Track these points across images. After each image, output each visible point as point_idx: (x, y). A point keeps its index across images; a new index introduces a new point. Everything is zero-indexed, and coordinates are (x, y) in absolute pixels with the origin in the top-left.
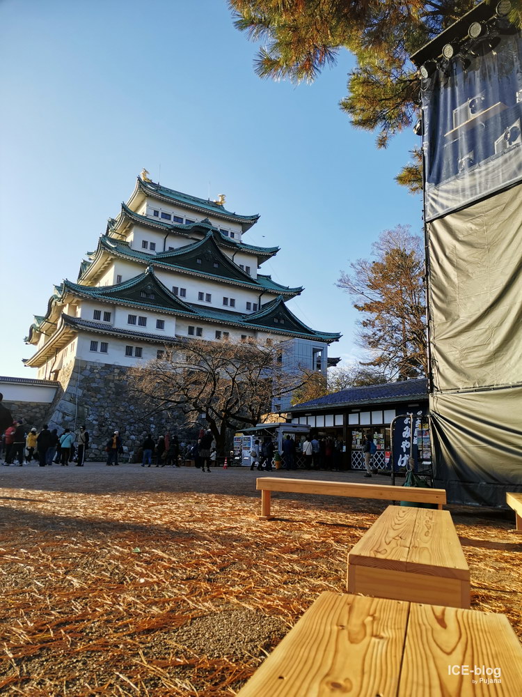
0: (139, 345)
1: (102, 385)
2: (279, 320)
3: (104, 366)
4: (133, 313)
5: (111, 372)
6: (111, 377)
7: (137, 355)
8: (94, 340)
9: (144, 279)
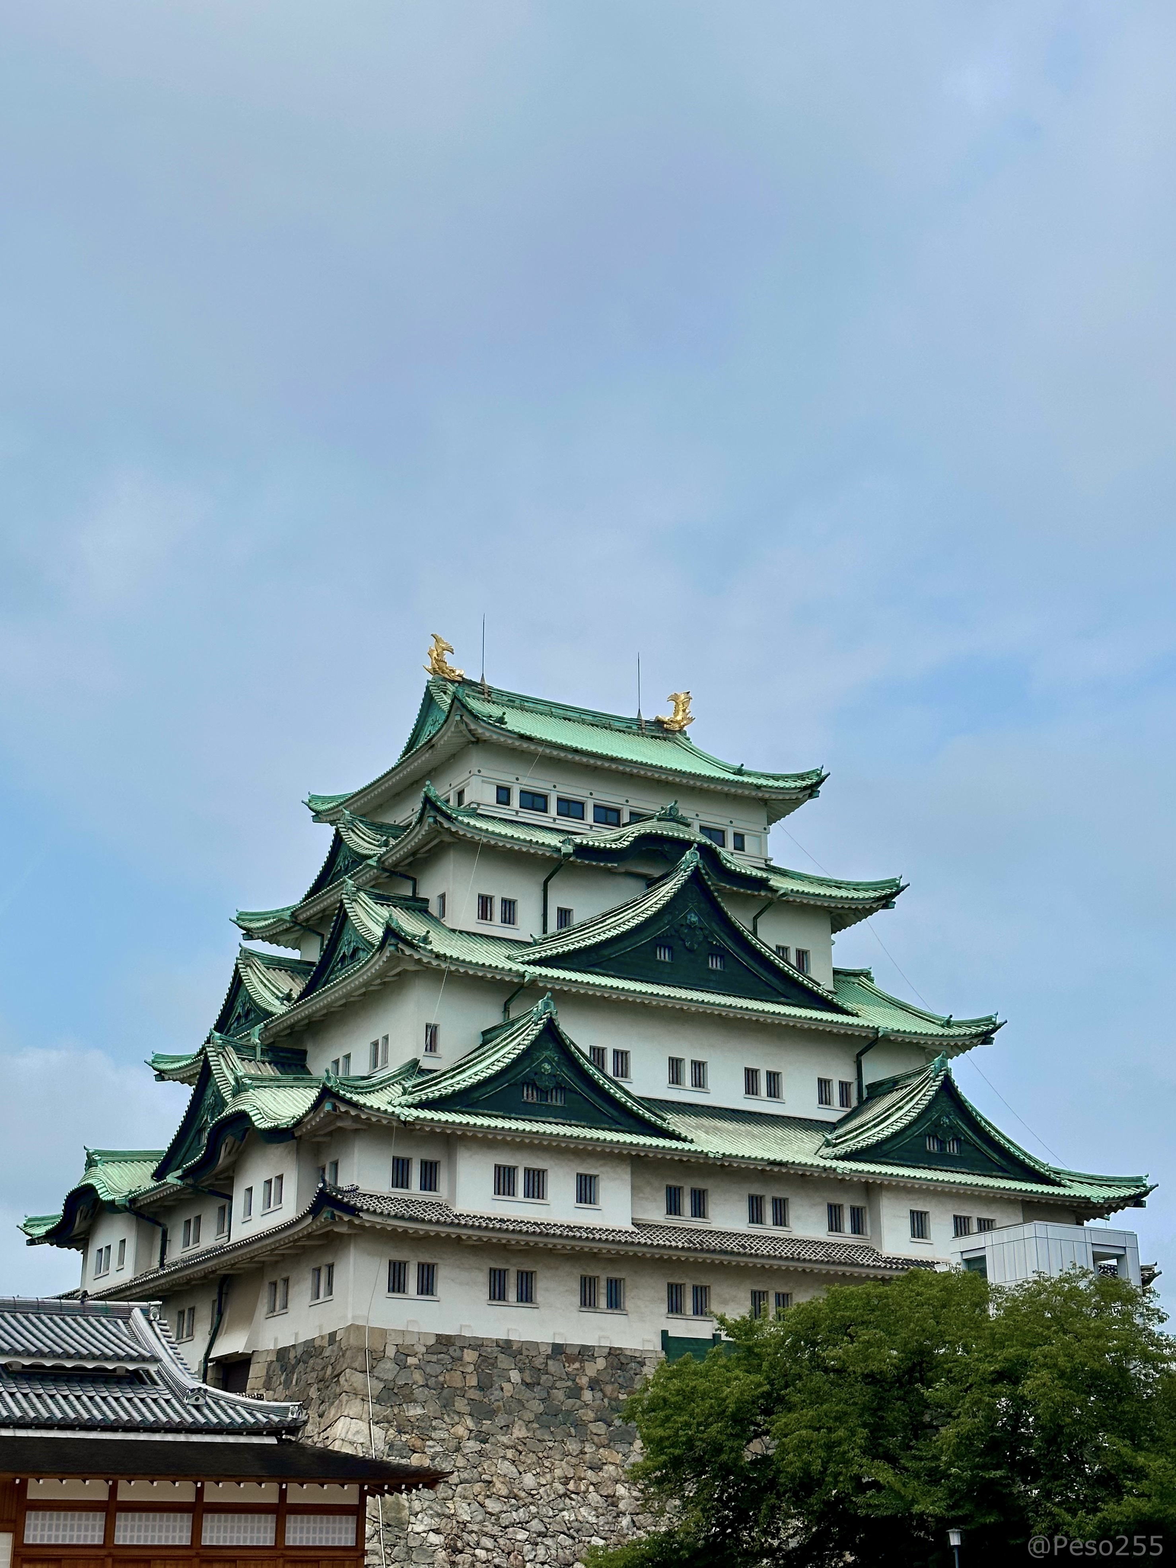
0: (528, 1265)
1: (432, 1409)
2: (942, 1143)
3: (432, 1341)
4: (508, 1159)
5: (454, 1360)
6: (455, 1380)
7: (520, 1299)
8: (398, 1256)
9: (533, 1043)
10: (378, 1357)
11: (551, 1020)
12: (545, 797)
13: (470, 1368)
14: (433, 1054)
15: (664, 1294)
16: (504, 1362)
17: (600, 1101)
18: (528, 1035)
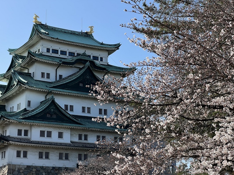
0: (47, 151)
3: (26, 167)
4: (43, 129)
5: (31, 171)
7: (46, 158)
8: (19, 150)
9: (49, 105)
10: (14, 170)
11: (53, 100)
12: (58, 51)
13: (34, 172)
14: (29, 107)
15: (78, 156)
16: (42, 171)
17: (64, 117)
18: (48, 103)
